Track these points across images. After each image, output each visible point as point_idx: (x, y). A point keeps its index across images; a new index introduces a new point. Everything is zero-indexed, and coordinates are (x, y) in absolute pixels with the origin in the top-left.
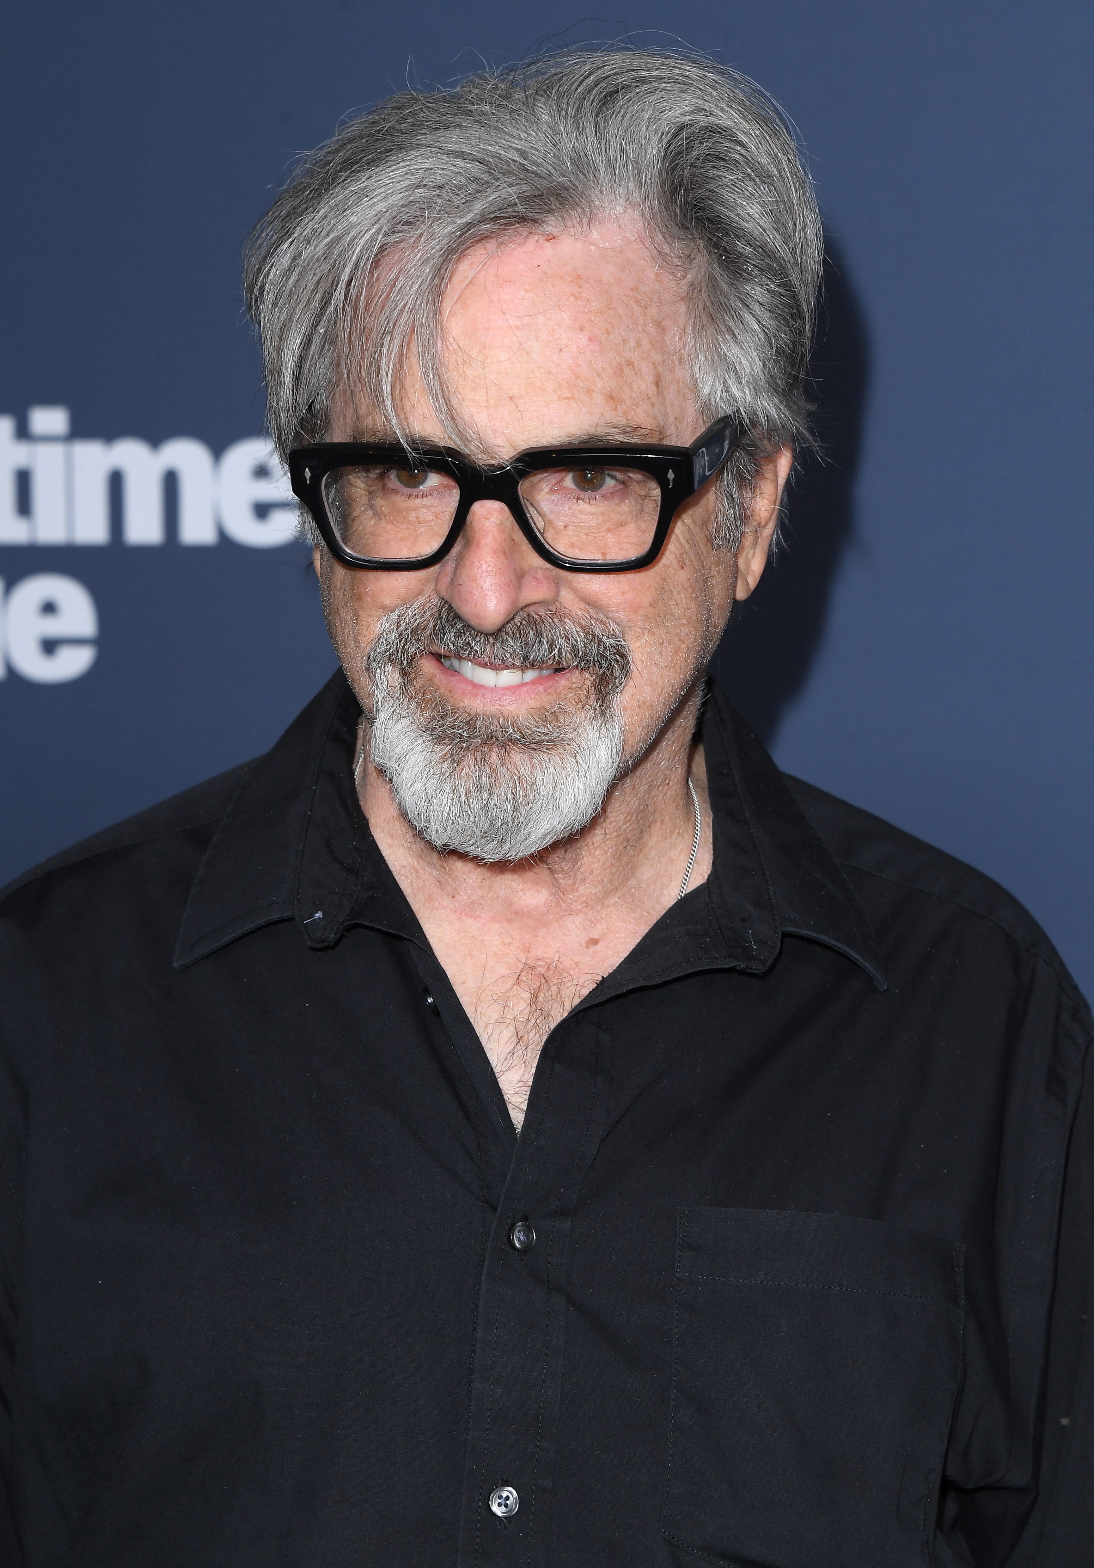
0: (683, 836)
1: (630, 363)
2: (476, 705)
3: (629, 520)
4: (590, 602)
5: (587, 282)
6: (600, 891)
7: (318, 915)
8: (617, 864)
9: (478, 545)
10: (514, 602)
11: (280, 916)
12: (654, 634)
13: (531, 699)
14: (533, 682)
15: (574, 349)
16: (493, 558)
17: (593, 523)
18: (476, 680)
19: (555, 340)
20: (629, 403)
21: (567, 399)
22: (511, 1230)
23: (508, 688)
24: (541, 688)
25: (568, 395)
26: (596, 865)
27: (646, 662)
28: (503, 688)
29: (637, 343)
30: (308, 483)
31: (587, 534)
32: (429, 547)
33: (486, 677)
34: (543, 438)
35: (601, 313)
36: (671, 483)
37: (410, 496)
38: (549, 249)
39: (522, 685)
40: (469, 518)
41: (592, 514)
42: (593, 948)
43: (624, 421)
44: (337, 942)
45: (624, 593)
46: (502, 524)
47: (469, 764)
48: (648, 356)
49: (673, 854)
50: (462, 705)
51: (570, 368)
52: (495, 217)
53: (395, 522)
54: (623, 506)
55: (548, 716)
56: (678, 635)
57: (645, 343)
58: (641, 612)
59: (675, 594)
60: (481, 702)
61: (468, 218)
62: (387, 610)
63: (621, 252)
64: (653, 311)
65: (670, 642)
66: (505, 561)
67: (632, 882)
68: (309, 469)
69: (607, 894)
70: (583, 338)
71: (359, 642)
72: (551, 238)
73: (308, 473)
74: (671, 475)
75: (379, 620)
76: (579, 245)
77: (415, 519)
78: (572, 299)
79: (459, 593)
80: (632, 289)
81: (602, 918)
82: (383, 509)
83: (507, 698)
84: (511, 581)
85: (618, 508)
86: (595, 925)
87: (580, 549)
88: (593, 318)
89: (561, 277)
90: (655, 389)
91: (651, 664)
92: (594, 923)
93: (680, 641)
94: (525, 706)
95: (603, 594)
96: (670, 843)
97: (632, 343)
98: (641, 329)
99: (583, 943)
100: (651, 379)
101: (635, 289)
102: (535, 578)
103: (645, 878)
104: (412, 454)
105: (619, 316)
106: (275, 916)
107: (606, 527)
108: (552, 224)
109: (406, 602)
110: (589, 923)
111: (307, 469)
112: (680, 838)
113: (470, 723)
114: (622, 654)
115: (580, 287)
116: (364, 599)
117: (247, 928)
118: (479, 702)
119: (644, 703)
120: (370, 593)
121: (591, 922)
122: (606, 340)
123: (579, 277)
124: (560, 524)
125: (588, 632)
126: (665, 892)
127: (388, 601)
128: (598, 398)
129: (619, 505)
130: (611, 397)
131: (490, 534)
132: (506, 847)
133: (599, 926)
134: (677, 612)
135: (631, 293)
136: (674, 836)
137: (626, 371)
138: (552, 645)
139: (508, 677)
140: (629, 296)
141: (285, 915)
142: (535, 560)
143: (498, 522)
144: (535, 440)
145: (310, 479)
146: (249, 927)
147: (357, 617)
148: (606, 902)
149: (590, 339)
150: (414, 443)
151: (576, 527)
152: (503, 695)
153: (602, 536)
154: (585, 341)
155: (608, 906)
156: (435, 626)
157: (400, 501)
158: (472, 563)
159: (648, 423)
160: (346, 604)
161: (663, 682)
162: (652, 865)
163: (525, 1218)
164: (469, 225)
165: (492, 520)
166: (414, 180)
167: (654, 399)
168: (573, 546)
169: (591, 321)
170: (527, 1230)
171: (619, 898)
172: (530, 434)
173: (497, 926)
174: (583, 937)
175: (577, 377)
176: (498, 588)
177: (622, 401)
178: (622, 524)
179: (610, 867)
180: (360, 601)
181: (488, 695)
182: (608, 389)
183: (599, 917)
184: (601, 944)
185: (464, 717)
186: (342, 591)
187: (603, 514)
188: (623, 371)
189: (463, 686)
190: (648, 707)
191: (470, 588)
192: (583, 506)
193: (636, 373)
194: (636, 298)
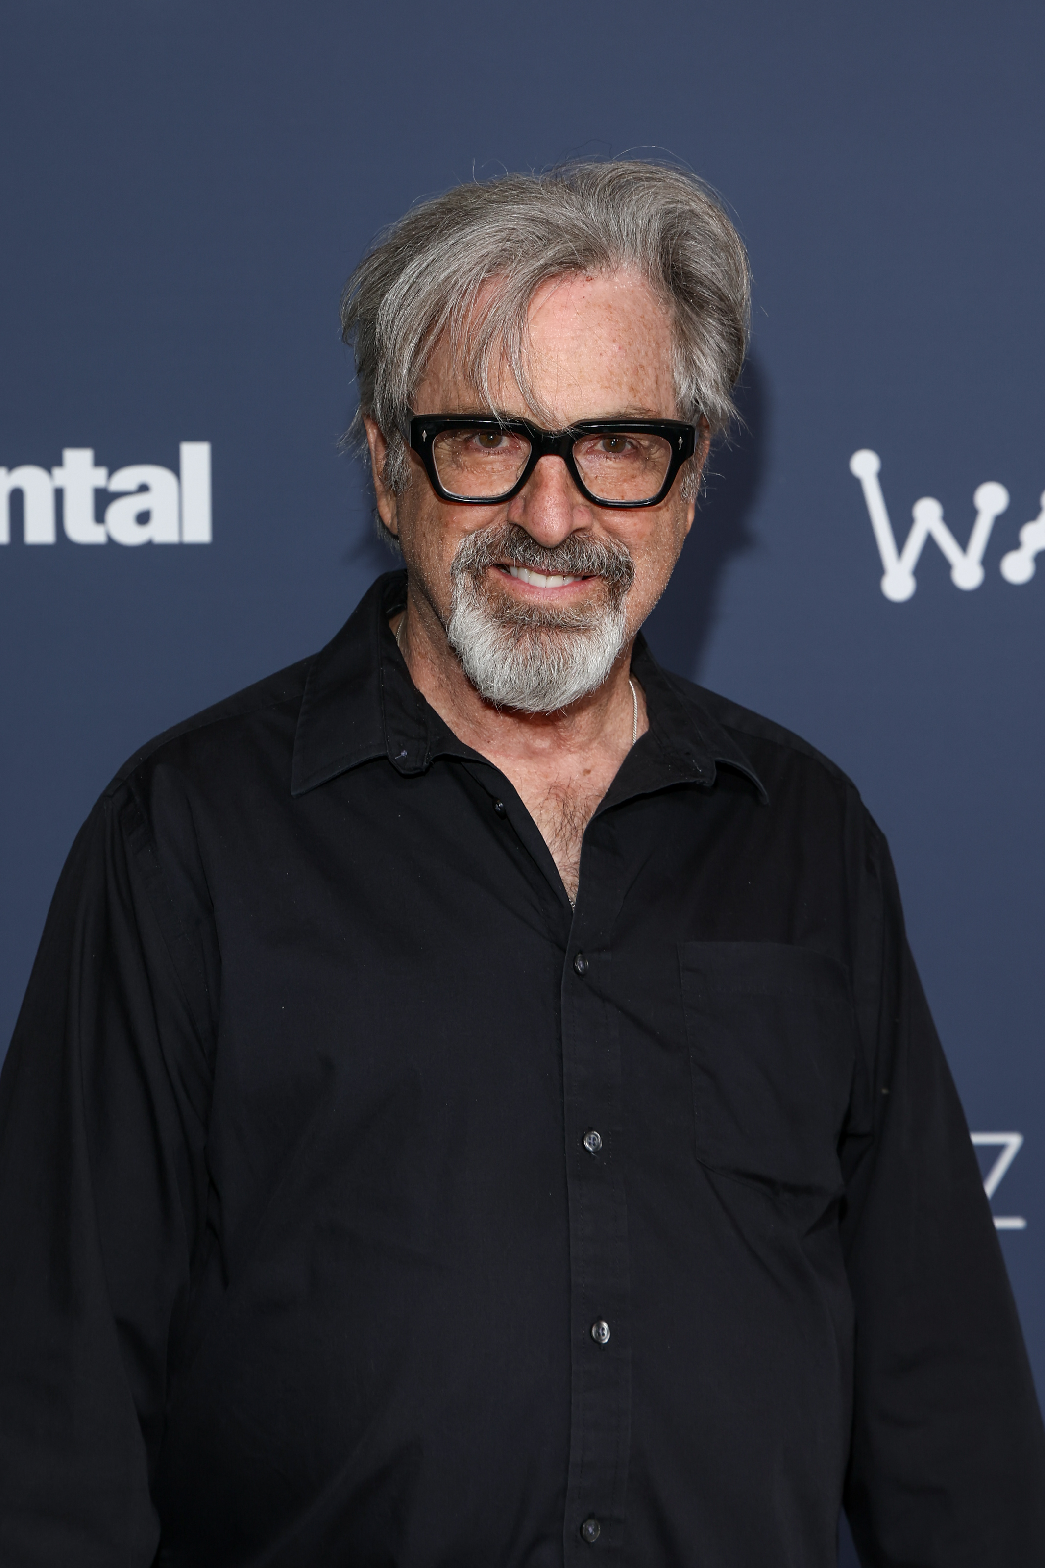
0: (628, 704)
1: (642, 366)
2: (533, 599)
3: (638, 474)
4: (611, 531)
5: (615, 310)
6: (587, 739)
7: (404, 753)
8: (595, 722)
9: (546, 486)
10: (571, 526)
11: (377, 754)
12: (650, 554)
13: (571, 596)
14: (570, 585)
15: (610, 354)
16: (558, 494)
17: (615, 475)
18: (532, 583)
19: (598, 347)
20: (642, 394)
21: (606, 387)
22: (574, 960)
23: (556, 589)
24: (577, 589)
25: (607, 385)
26: (583, 722)
27: (644, 574)
28: (552, 588)
29: (646, 353)
30: (424, 441)
31: (610, 483)
32: (502, 488)
33: (539, 580)
34: (590, 414)
35: (625, 331)
36: (680, 447)
37: (489, 453)
38: (589, 287)
39: (563, 587)
40: (537, 468)
41: (614, 468)
42: (588, 776)
43: (640, 406)
44: (428, 769)
45: (635, 524)
46: (561, 472)
47: (527, 642)
48: (652, 362)
49: (622, 715)
50: (523, 599)
51: (607, 367)
52: (562, 262)
53: (475, 472)
54: (635, 464)
55: (582, 608)
56: (664, 557)
57: (650, 353)
58: (644, 539)
59: (663, 528)
60: (536, 597)
61: (542, 262)
62: (467, 533)
63: (632, 292)
64: (653, 332)
65: (658, 562)
66: (565, 497)
67: (602, 734)
68: (426, 431)
69: (591, 741)
70: (615, 347)
71: (442, 556)
72: (589, 279)
73: (425, 435)
74: (681, 440)
75: (459, 540)
76: (607, 285)
77: (490, 470)
78: (607, 320)
79: (533, 519)
80: (641, 317)
81: (590, 756)
82: (466, 463)
83: (556, 595)
84: (569, 511)
85: (632, 465)
86: (586, 760)
87: (607, 493)
88: (621, 334)
89: (599, 306)
90: (656, 385)
91: (647, 575)
92: (586, 759)
93: (664, 561)
94: (567, 601)
95: (622, 524)
96: (621, 708)
97: (643, 353)
98: (647, 344)
99: (581, 771)
100: (653, 379)
101: (642, 317)
102: (580, 511)
103: (608, 731)
104: (501, 423)
105: (636, 334)
106: (373, 755)
107: (624, 478)
108: (591, 270)
109: (482, 526)
110: (583, 759)
111: (424, 431)
112: (627, 704)
113: (530, 612)
114: (629, 567)
115: (611, 313)
116: (450, 526)
117: (352, 764)
118: (535, 597)
119: (640, 603)
120: (455, 521)
121: (584, 758)
122: (629, 349)
123: (610, 306)
124: (593, 476)
125: (609, 550)
126: (620, 741)
127: (468, 526)
128: (625, 389)
129: (632, 463)
130: (632, 389)
131: (555, 479)
132: (546, 700)
133: (589, 762)
134: (664, 540)
135: (641, 320)
136: (624, 704)
137: (640, 372)
138: (589, 558)
139: (555, 581)
140: (640, 321)
141: (381, 753)
142: (579, 499)
143: (559, 471)
144: (584, 415)
145: (426, 438)
146: (354, 763)
147: (442, 538)
148: (591, 747)
149: (620, 348)
150: (503, 414)
151: (603, 477)
152: (553, 593)
153: (620, 485)
154: (617, 349)
155: (592, 749)
156: (506, 544)
157: (481, 457)
158: (543, 498)
159: (653, 408)
160: (432, 530)
161: (652, 589)
162: (612, 723)
163: (581, 952)
164: (545, 266)
165: (555, 468)
166: (504, 234)
167: (655, 392)
168: (602, 491)
169: (620, 336)
170: (584, 960)
171: (598, 744)
172: (581, 411)
173: (523, 761)
174: (581, 769)
175: (611, 373)
176: (561, 516)
177: (638, 392)
178: (634, 477)
179: (591, 724)
180: (447, 527)
181: (542, 593)
182: (631, 383)
183: (588, 756)
184: (592, 772)
185: (525, 608)
186: (430, 520)
187: (622, 468)
188: (638, 372)
189: (523, 586)
190: (641, 606)
191: (541, 516)
192: (610, 463)
193: (645, 374)
194: (644, 323)
